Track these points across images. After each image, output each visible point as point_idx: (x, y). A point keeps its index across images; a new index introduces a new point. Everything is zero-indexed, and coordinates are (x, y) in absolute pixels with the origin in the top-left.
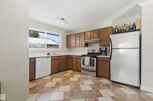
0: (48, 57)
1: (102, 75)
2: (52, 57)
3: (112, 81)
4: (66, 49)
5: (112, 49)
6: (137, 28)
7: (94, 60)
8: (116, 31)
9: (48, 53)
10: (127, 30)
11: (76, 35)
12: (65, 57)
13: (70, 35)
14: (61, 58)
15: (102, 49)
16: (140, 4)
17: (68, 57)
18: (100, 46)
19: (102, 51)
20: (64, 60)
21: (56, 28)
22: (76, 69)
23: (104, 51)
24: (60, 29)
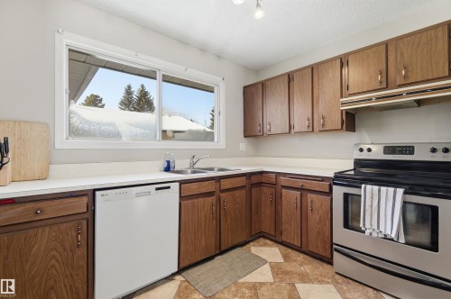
0: (162, 187)
2: (182, 183)
4: (243, 145)
9: (168, 162)
11: (290, 77)
12: (242, 182)
13: (263, 84)
14: (226, 184)
17: (254, 180)
20: (237, 193)
21: (203, 49)
22: (297, 243)
24: (219, 57)
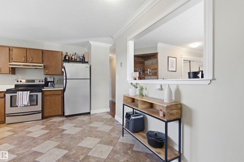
1: (50, 115)
3: (66, 116)
5: (66, 79)
6: (86, 61)
7: (37, 95)
8: (67, 58)
10: (78, 60)
15: (49, 80)
16: (91, 42)
18: (46, 75)
19: (49, 82)
23: (51, 82)
